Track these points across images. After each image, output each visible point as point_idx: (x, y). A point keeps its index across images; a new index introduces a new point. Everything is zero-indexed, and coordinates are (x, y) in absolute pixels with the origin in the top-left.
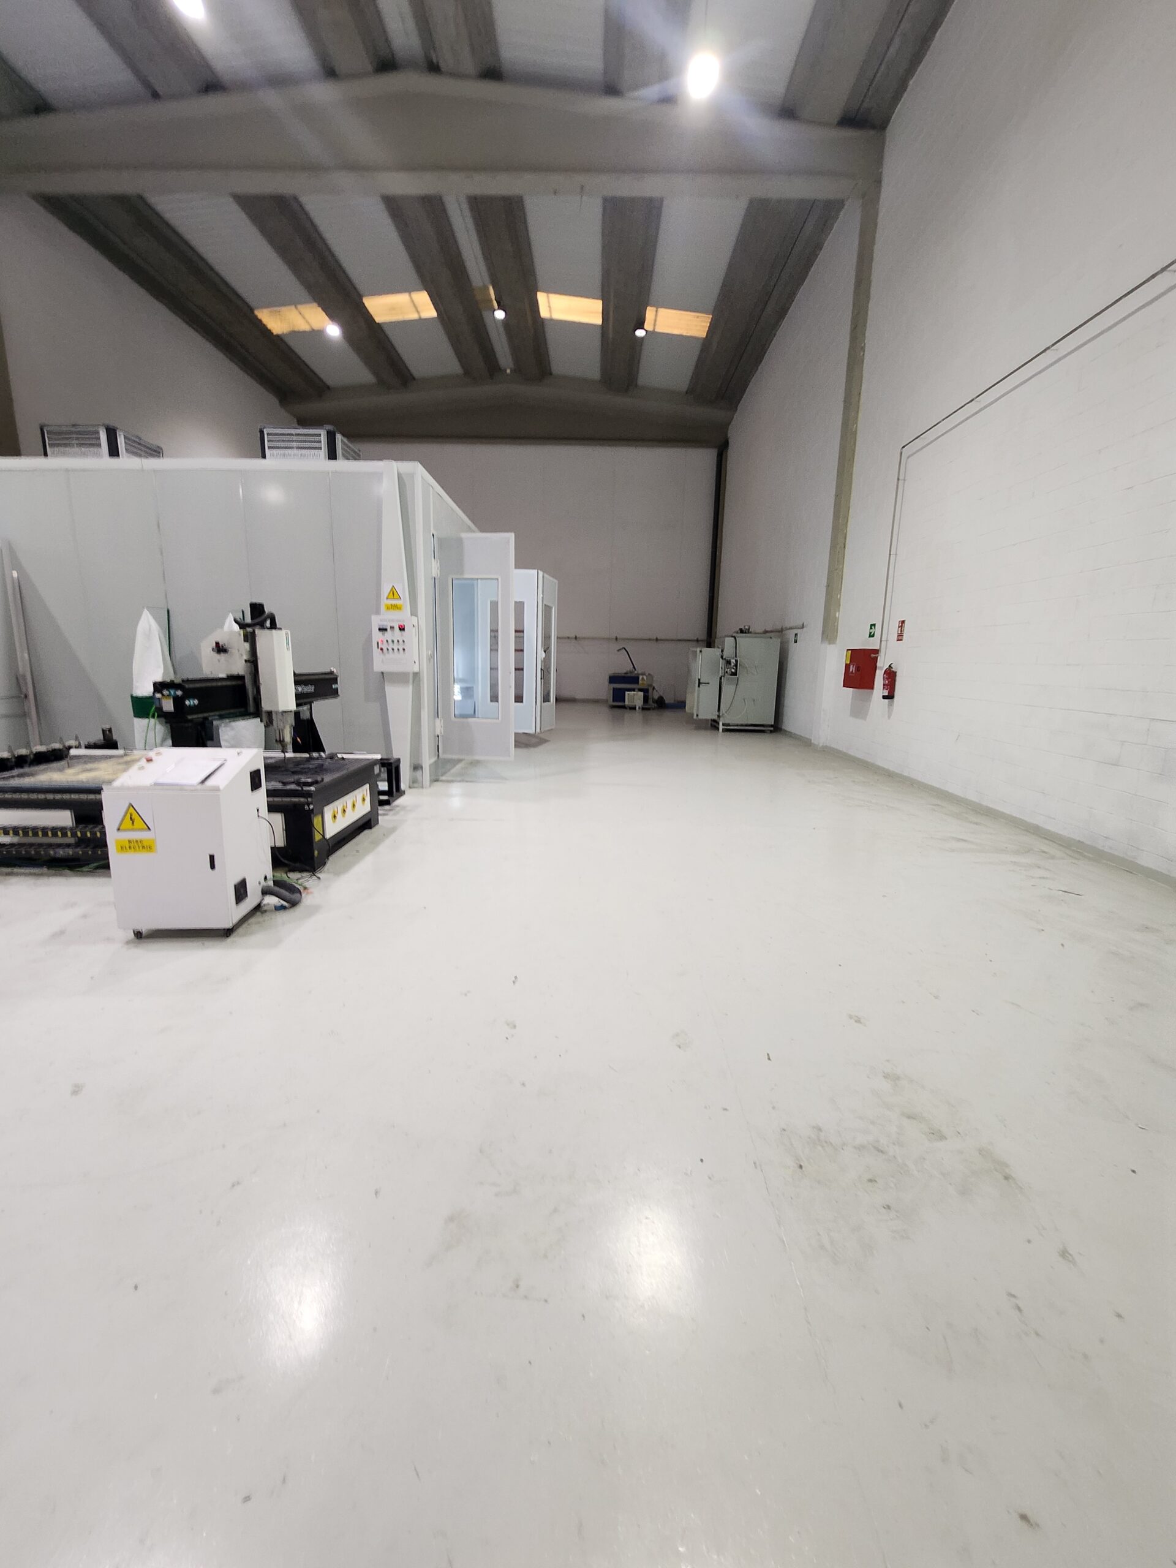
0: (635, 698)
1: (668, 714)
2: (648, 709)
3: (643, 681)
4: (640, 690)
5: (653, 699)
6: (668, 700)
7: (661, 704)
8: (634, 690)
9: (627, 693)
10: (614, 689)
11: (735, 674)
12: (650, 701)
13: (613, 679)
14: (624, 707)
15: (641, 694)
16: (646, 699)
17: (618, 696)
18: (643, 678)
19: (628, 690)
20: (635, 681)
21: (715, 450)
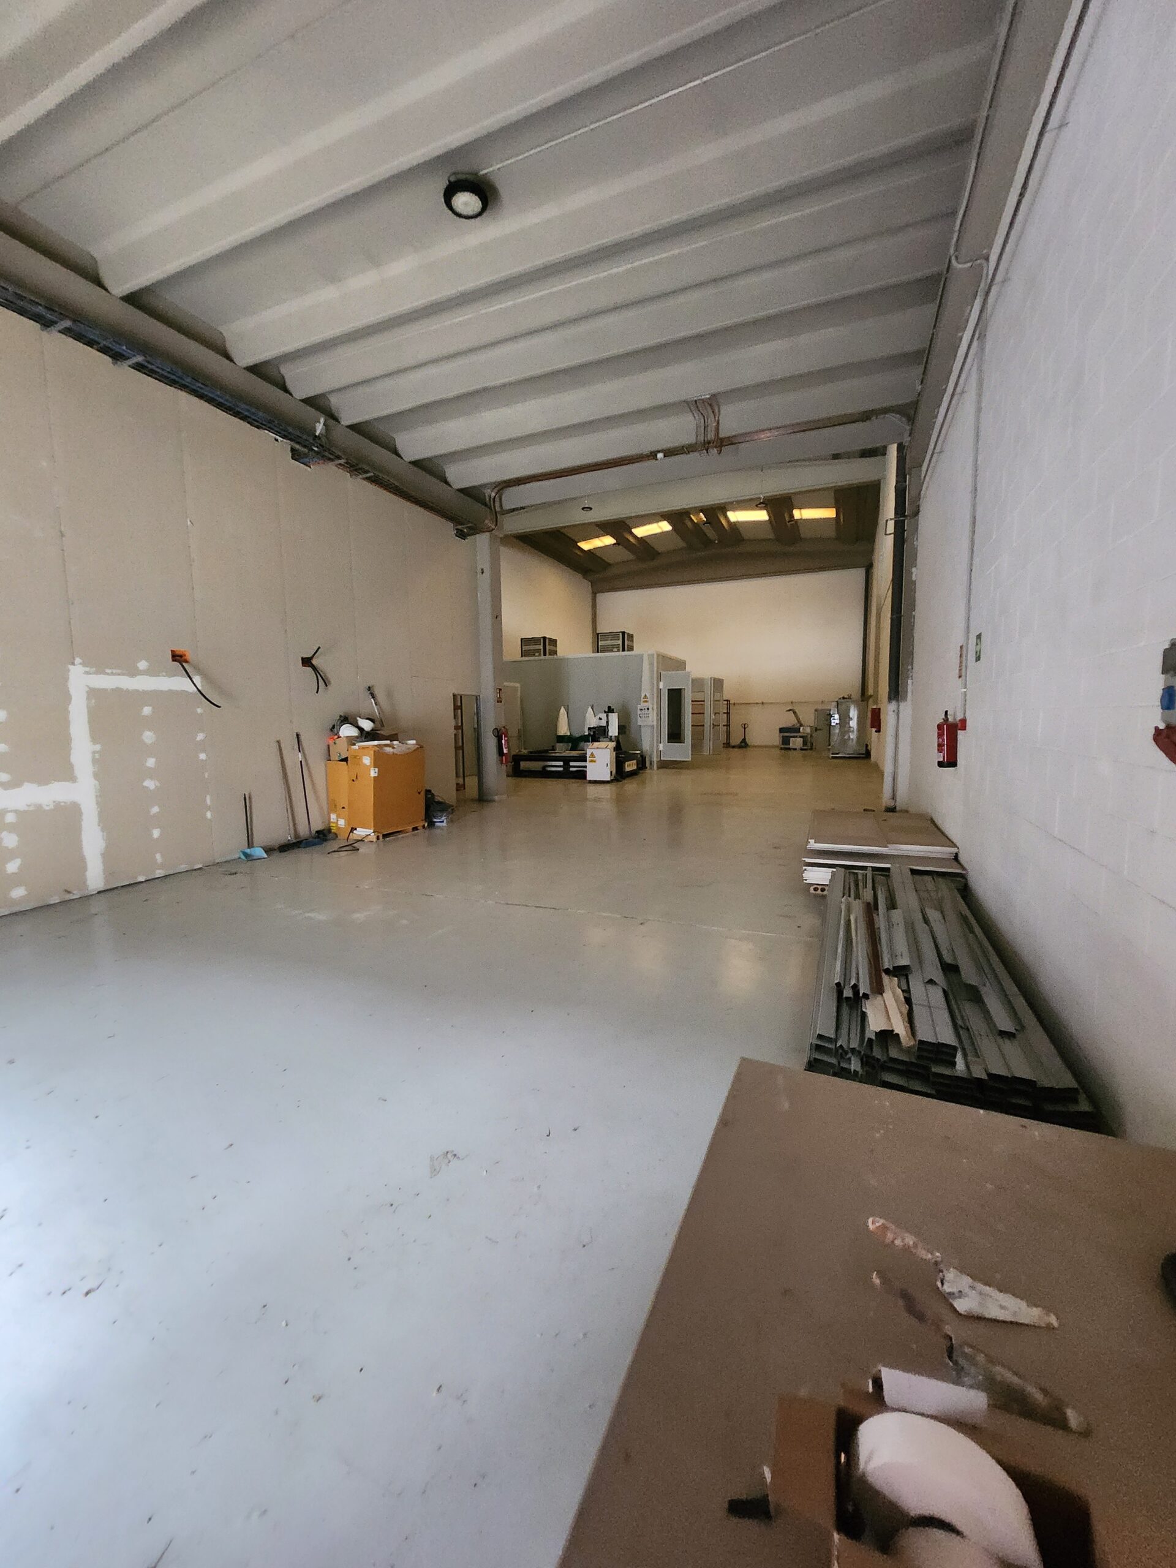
0: (797, 742)
2: (805, 750)
3: (806, 731)
4: (800, 737)
5: (810, 742)
8: (796, 737)
9: (791, 739)
10: (783, 737)
11: (838, 724)
12: (807, 745)
13: (782, 730)
14: (789, 749)
15: (802, 739)
16: (804, 743)
17: (786, 741)
18: (803, 729)
19: (792, 737)
20: (798, 730)
21: (864, 569)
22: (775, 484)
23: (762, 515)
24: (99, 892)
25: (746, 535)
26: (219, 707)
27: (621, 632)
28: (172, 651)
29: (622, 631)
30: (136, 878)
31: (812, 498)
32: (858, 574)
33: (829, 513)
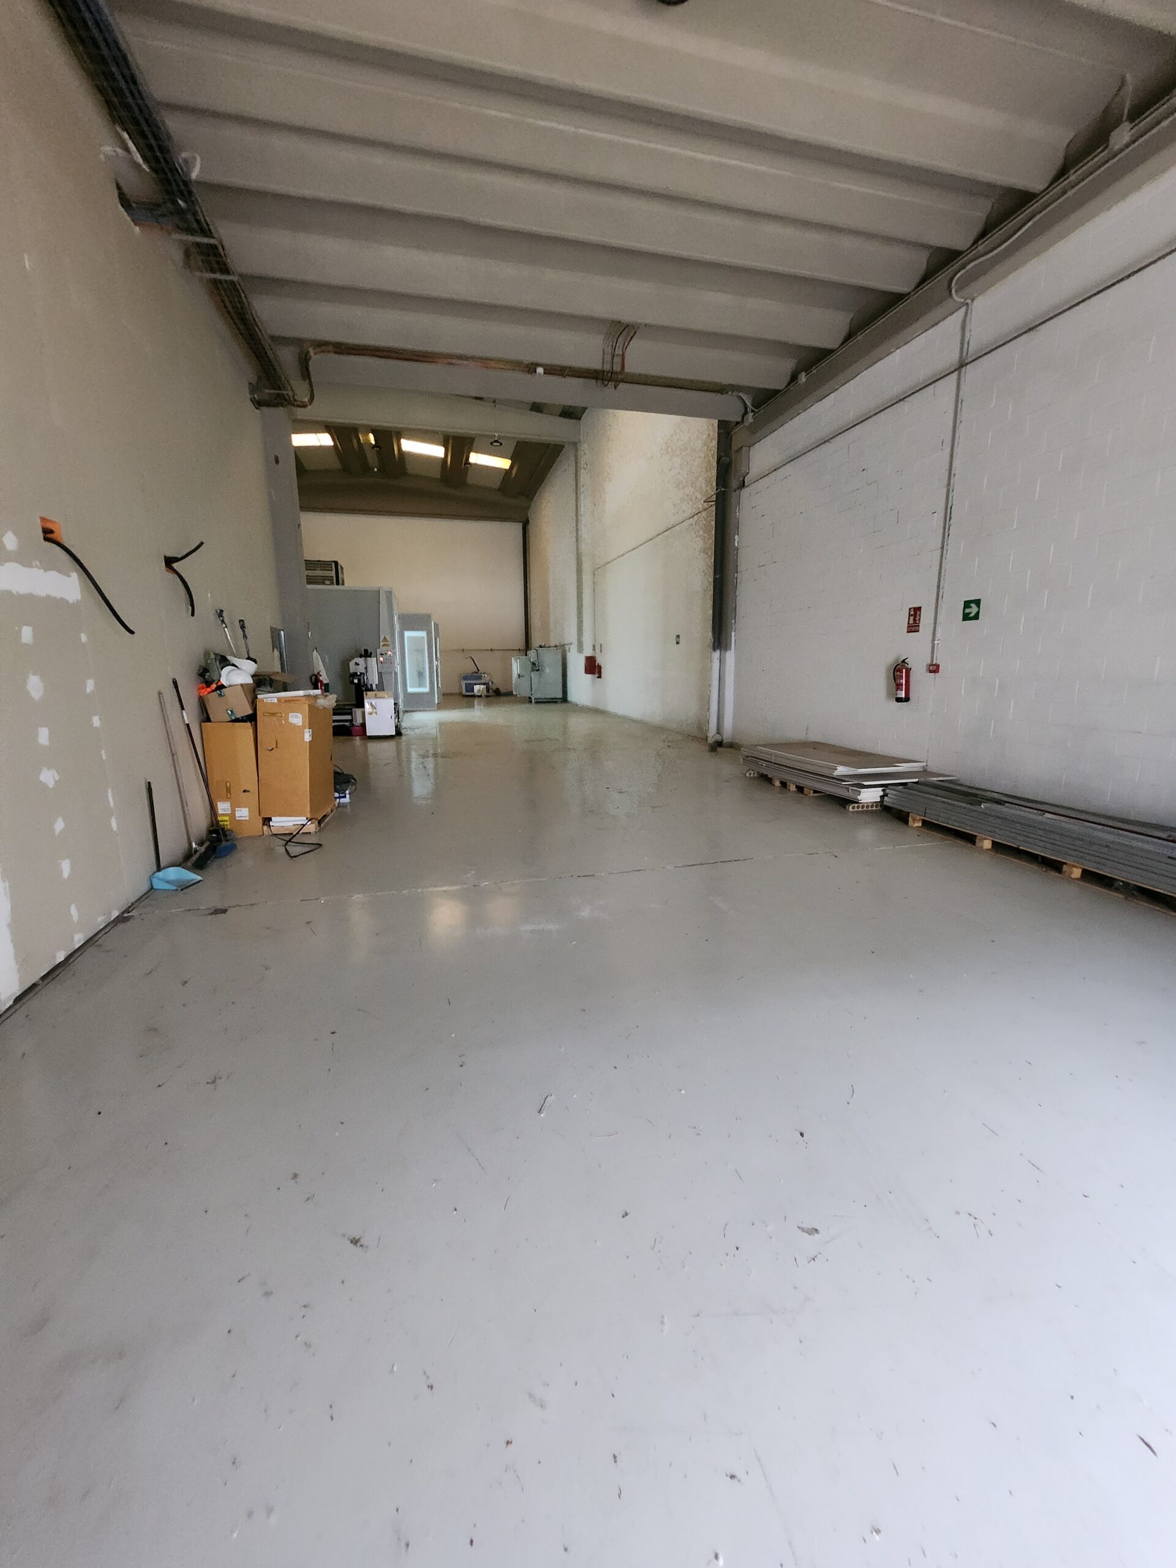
0: (480, 688)
1: (503, 699)
2: (490, 696)
3: (486, 678)
4: (484, 684)
5: (492, 689)
6: (502, 690)
7: (498, 693)
8: (480, 684)
9: (475, 686)
10: (466, 683)
11: (538, 670)
12: (490, 691)
13: (464, 678)
14: (474, 696)
15: (485, 686)
16: (488, 689)
17: (470, 688)
18: (485, 676)
19: (476, 684)
20: (480, 678)
21: (521, 524)
22: (462, 422)
23: (437, 451)
24: (18, 1000)
25: (410, 468)
26: (132, 632)
27: (333, 561)
28: (43, 519)
29: (335, 560)
30: (55, 957)
31: (494, 446)
32: (516, 529)
33: (504, 464)
